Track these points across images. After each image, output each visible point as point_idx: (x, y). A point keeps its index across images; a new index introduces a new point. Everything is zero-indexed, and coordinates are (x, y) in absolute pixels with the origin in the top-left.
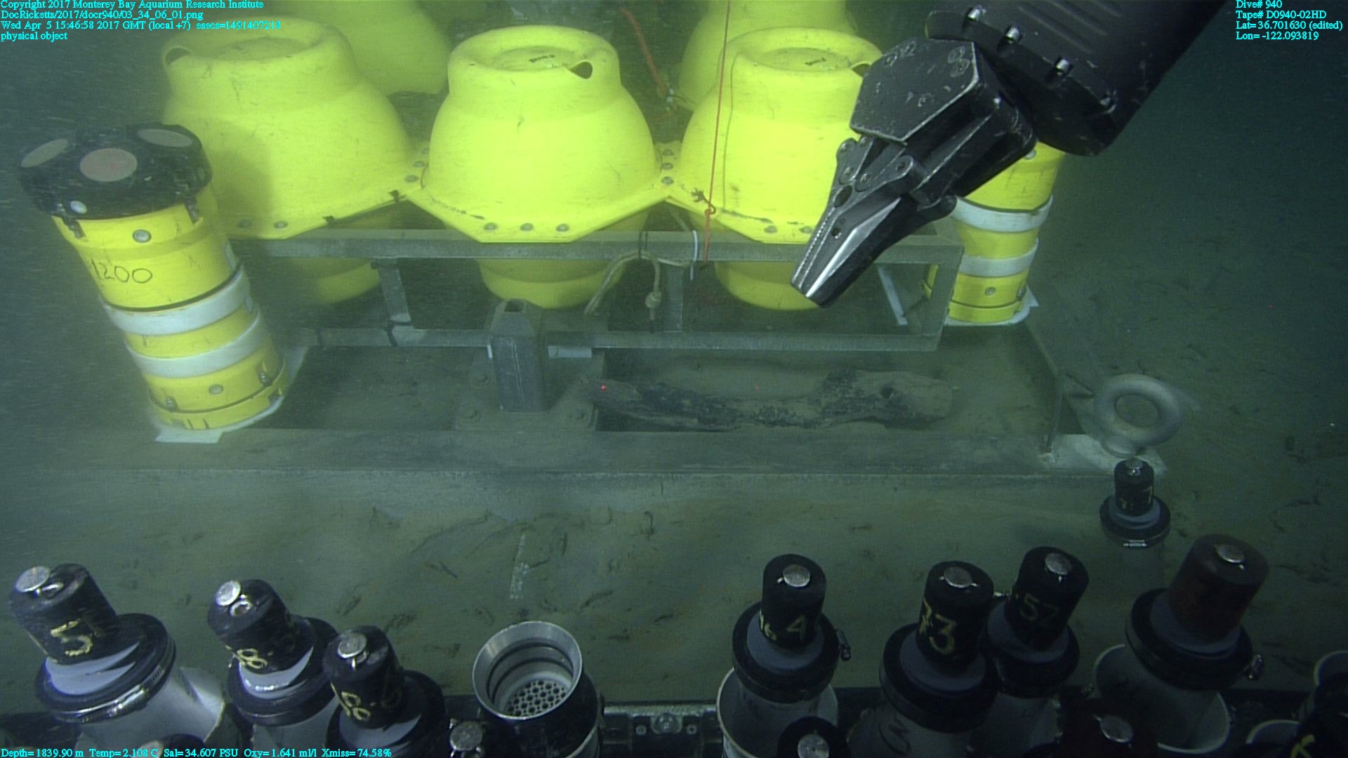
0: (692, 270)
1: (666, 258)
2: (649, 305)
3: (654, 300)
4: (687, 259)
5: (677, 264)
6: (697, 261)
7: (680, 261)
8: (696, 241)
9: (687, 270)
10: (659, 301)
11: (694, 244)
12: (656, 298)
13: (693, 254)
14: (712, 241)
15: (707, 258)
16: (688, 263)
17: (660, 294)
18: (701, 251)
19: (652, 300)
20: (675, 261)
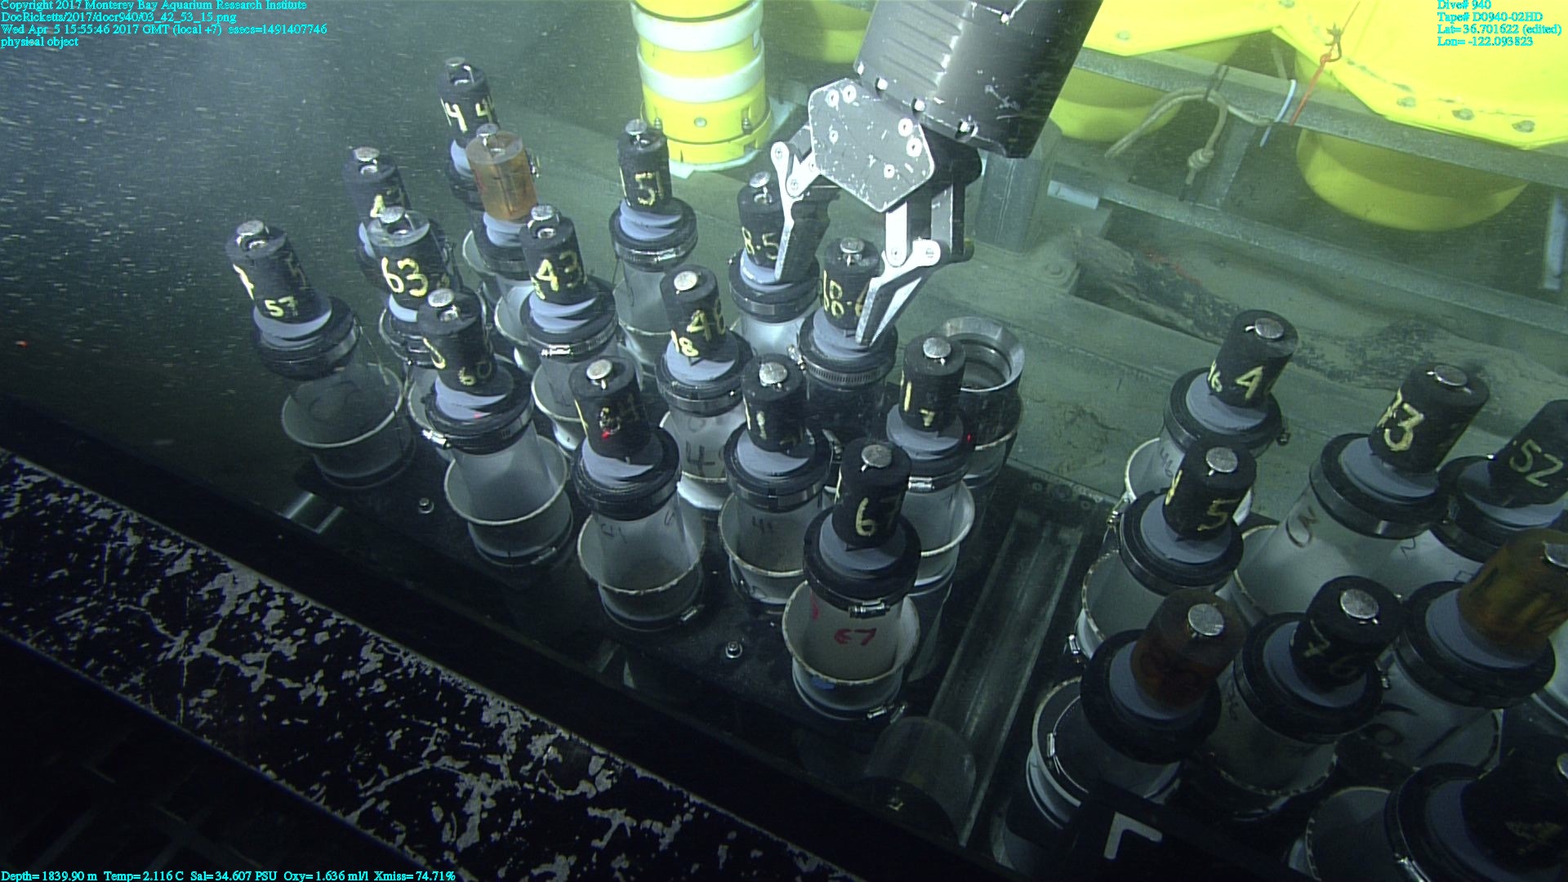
0: (1267, 133)
1: (1239, 108)
2: (1191, 164)
3: (1201, 158)
4: (1267, 116)
5: (1251, 120)
6: (1279, 123)
7: (1256, 117)
8: (1291, 94)
9: (1260, 130)
10: (1207, 161)
11: (1285, 98)
12: (1205, 157)
13: (1279, 111)
14: (1311, 99)
15: (1295, 121)
16: (1266, 121)
17: (1211, 153)
18: (1291, 111)
19: (1199, 158)
20: (1251, 115)
